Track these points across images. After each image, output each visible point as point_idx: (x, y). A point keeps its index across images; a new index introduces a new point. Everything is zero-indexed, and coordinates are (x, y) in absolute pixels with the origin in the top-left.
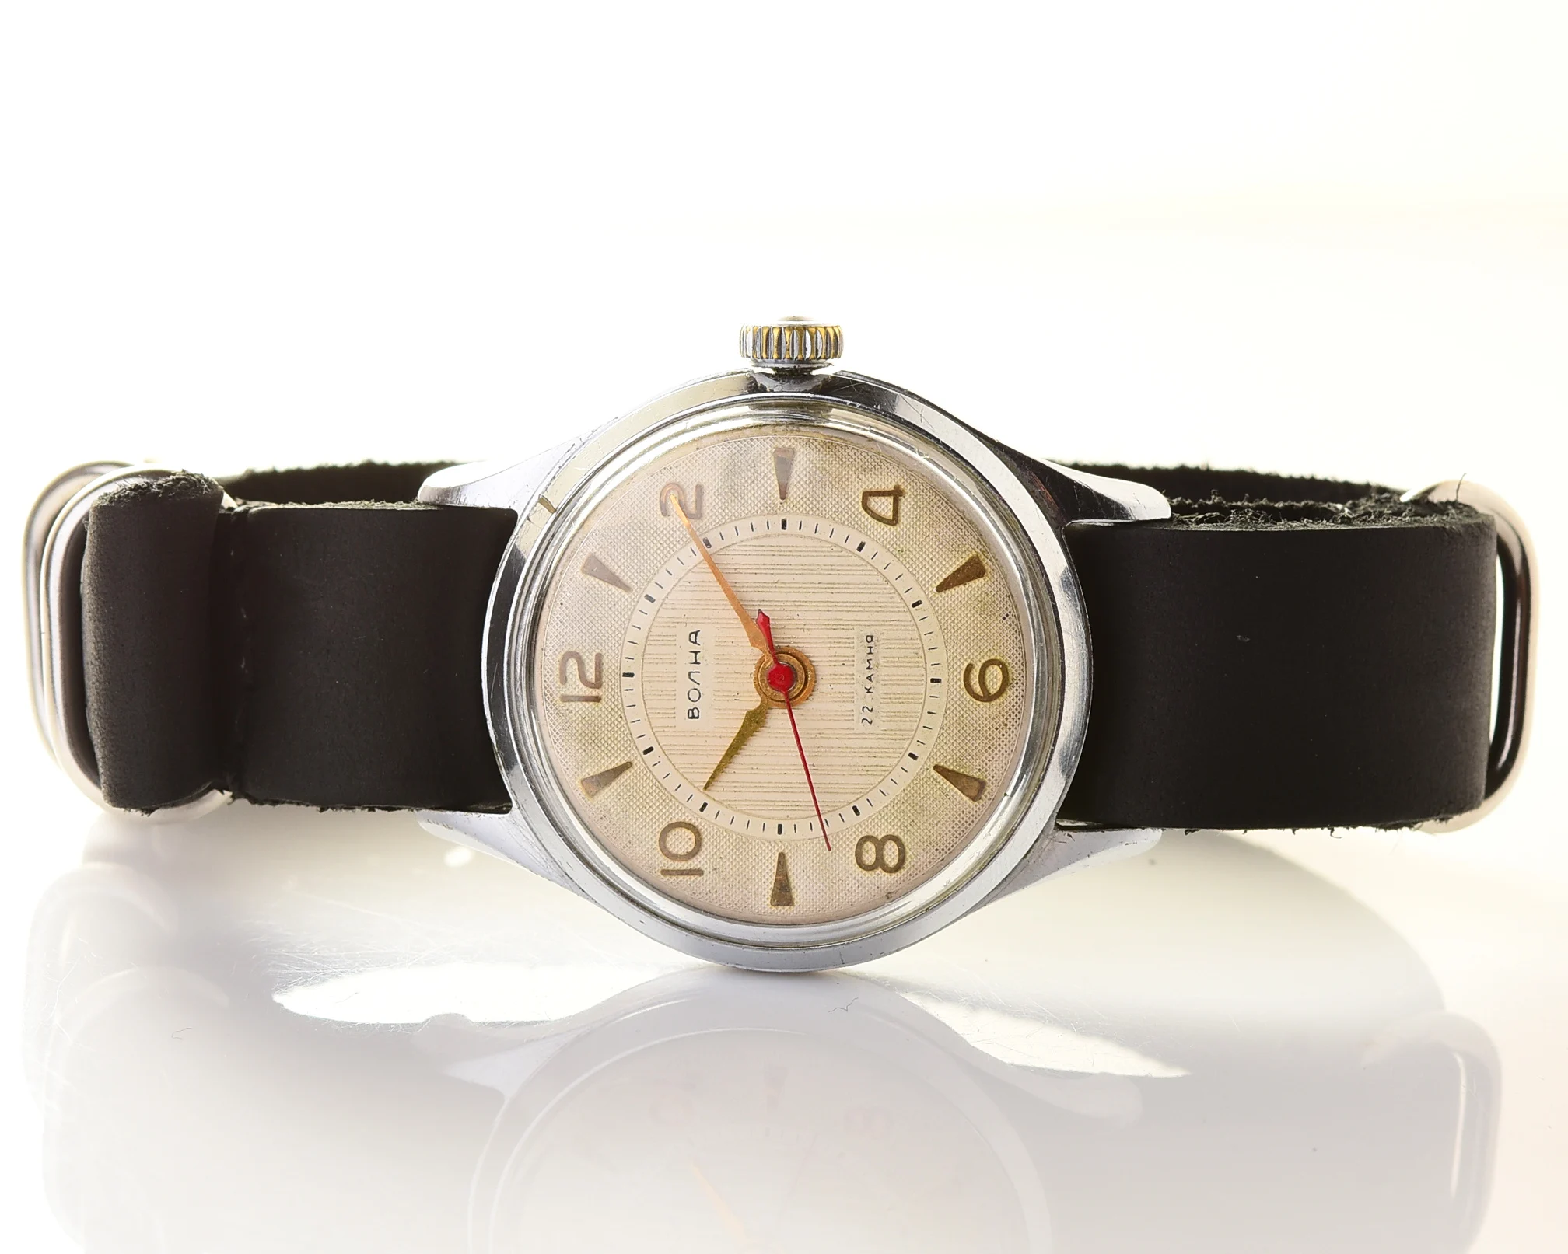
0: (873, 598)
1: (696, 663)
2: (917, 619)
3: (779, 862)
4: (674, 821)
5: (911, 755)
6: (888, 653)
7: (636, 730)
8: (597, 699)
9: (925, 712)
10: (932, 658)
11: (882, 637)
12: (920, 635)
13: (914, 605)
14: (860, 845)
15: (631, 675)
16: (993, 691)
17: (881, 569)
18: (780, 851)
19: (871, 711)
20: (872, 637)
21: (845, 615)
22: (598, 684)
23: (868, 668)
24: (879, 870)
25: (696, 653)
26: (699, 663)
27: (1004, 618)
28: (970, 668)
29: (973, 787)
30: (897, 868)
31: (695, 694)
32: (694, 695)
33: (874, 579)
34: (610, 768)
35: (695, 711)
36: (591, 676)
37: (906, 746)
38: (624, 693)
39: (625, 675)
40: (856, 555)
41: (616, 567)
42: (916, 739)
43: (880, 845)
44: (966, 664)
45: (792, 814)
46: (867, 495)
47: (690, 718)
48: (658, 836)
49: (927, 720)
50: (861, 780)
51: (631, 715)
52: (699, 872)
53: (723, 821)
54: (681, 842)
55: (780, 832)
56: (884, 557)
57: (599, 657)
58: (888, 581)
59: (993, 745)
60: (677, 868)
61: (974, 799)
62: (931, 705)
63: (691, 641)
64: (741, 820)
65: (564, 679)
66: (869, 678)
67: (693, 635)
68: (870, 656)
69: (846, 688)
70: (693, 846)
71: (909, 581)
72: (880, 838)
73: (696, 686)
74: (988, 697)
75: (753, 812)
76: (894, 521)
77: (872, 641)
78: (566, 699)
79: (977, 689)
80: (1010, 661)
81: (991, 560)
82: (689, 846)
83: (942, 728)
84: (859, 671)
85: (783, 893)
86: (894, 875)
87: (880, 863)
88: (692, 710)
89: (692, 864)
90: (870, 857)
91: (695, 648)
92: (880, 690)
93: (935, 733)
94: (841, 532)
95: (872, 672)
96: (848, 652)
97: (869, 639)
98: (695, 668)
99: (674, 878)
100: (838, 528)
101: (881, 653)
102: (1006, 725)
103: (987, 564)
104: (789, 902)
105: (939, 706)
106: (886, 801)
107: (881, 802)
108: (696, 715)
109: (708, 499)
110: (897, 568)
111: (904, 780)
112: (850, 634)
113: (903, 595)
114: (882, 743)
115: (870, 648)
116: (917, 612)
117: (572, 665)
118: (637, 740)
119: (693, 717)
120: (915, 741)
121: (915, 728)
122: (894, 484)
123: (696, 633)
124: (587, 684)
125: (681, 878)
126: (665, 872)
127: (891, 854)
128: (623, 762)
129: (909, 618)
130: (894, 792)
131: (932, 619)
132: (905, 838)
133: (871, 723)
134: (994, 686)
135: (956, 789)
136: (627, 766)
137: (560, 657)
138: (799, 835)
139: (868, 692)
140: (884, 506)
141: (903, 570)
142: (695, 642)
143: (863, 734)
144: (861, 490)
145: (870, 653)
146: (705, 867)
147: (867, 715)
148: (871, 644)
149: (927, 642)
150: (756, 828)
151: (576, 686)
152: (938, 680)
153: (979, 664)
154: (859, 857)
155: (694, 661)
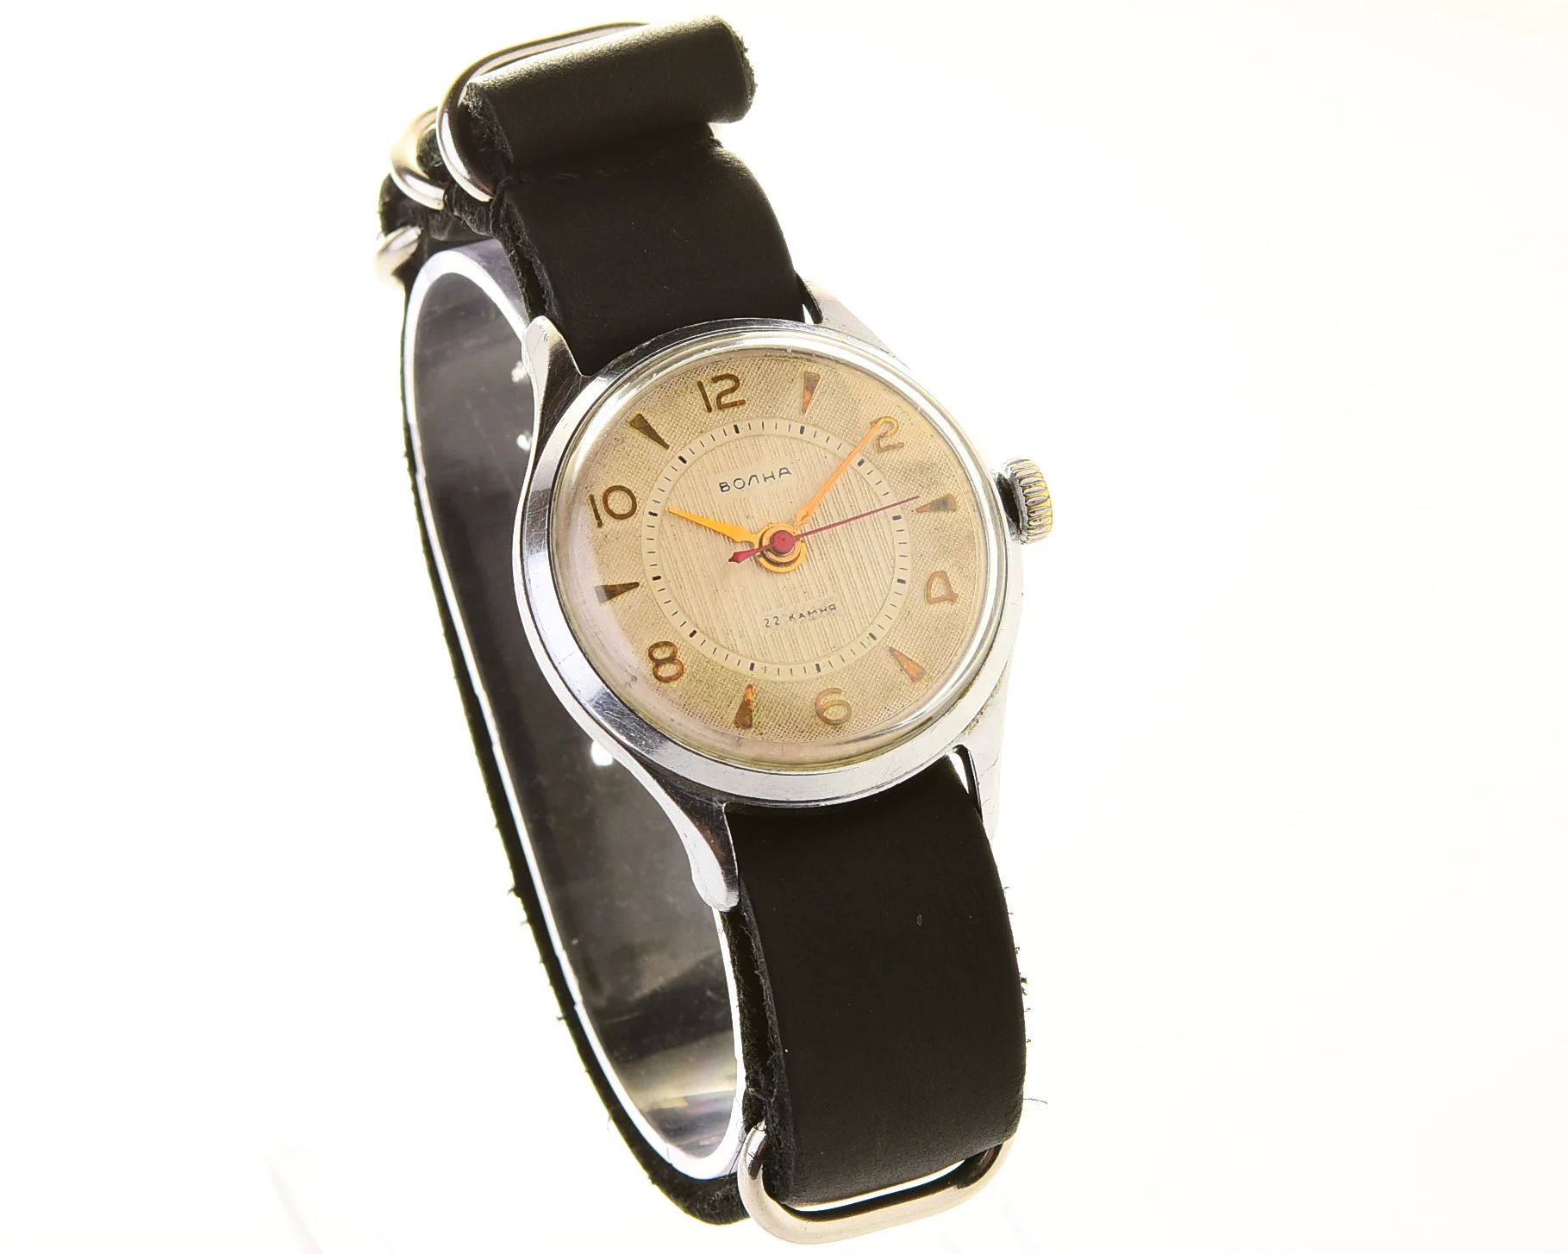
0: (864, 600)
1: (765, 479)
2: (860, 640)
3: (631, 584)
4: (634, 494)
5: (752, 665)
6: (826, 624)
7: (696, 445)
8: (710, 410)
9: (791, 666)
10: (834, 659)
11: (838, 617)
12: (848, 645)
13: (870, 634)
14: (667, 644)
15: (737, 432)
16: (824, 714)
17: (889, 601)
18: (639, 583)
19: (776, 624)
20: (834, 608)
21: (843, 583)
22: (721, 407)
23: (809, 613)
24: (651, 664)
25: (773, 476)
27: (885, 708)
28: (838, 691)
29: (745, 717)
30: (659, 678)
33: (879, 597)
34: (658, 433)
36: (724, 400)
37: (759, 659)
38: (721, 429)
39: (736, 426)
40: (893, 578)
42: (767, 665)
43: (672, 659)
44: (839, 687)
45: (672, 585)
46: (943, 574)
47: (720, 484)
48: (618, 484)
49: (785, 669)
50: (719, 631)
51: (706, 438)
52: (600, 524)
53: (647, 532)
54: (619, 503)
55: (655, 579)
56: (898, 601)
57: (742, 403)
59: (783, 725)
60: (597, 506)
61: (735, 722)
62: (798, 669)
63: (781, 470)
64: (652, 546)
65: (715, 380)
66: (802, 615)
67: (785, 471)
68: (819, 612)
69: (789, 600)
70: (620, 514)
71: (887, 625)
72: (678, 658)
74: (818, 712)
75: (663, 554)
77: (831, 609)
78: (700, 385)
79: (825, 701)
80: (854, 722)
81: (927, 686)
82: (618, 511)
83: (781, 683)
84: (804, 606)
86: (652, 677)
87: (658, 663)
89: (605, 517)
90: (659, 654)
91: (777, 475)
92: (795, 626)
93: (777, 679)
94: (906, 563)
95: (807, 616)
96: (815, 594)
97: (832, 607)
98: (761, 479)
99: (589, 500)
100: (910, 560)
101: (825, 619)
103: (922, 685)
104: (603, 600)
105: (799, 674)
106: (709, 655)
107: (707, 650)
108: (724, 489)
109: (893, 456)
110: (894, 612)
111: (731, 665)
112: (830, 591)
113: (876, 624)
114: (753, 639)
115: (826, 610)
116: (866, 639)
117: (728, 384)
118: (687, 448)
119: (722, 488)
120: (764, 665)
121: (775, 661)
122: (959, 594)
123: (788, 472)
124: (719, 397)
125: (591, 511)
126: (591, 498)
127: (667, 670)
128: (666, 442)
129: (859, 633)
130: (718, 659)
131: (863, 652)
132: (684, 678)
133: (767, 626)
134: (830, 714)
135: (738, 706)
136: (666, 446)
138: (657, 594)
139: (790, 618)
140: (938, 590)
141: (894, 617)
142: (780, 474)
143: (756, 623)
144: (944, 569)
145: (822, 611)
146: (606, 527)
147: (772, 621)
148: (828, 610)
149: (845, 652)
150: (649, 560)
151: (713, 391)
152: (819, 670)
153: (842, 698)
154: (657, 645)
155: (766, 476)
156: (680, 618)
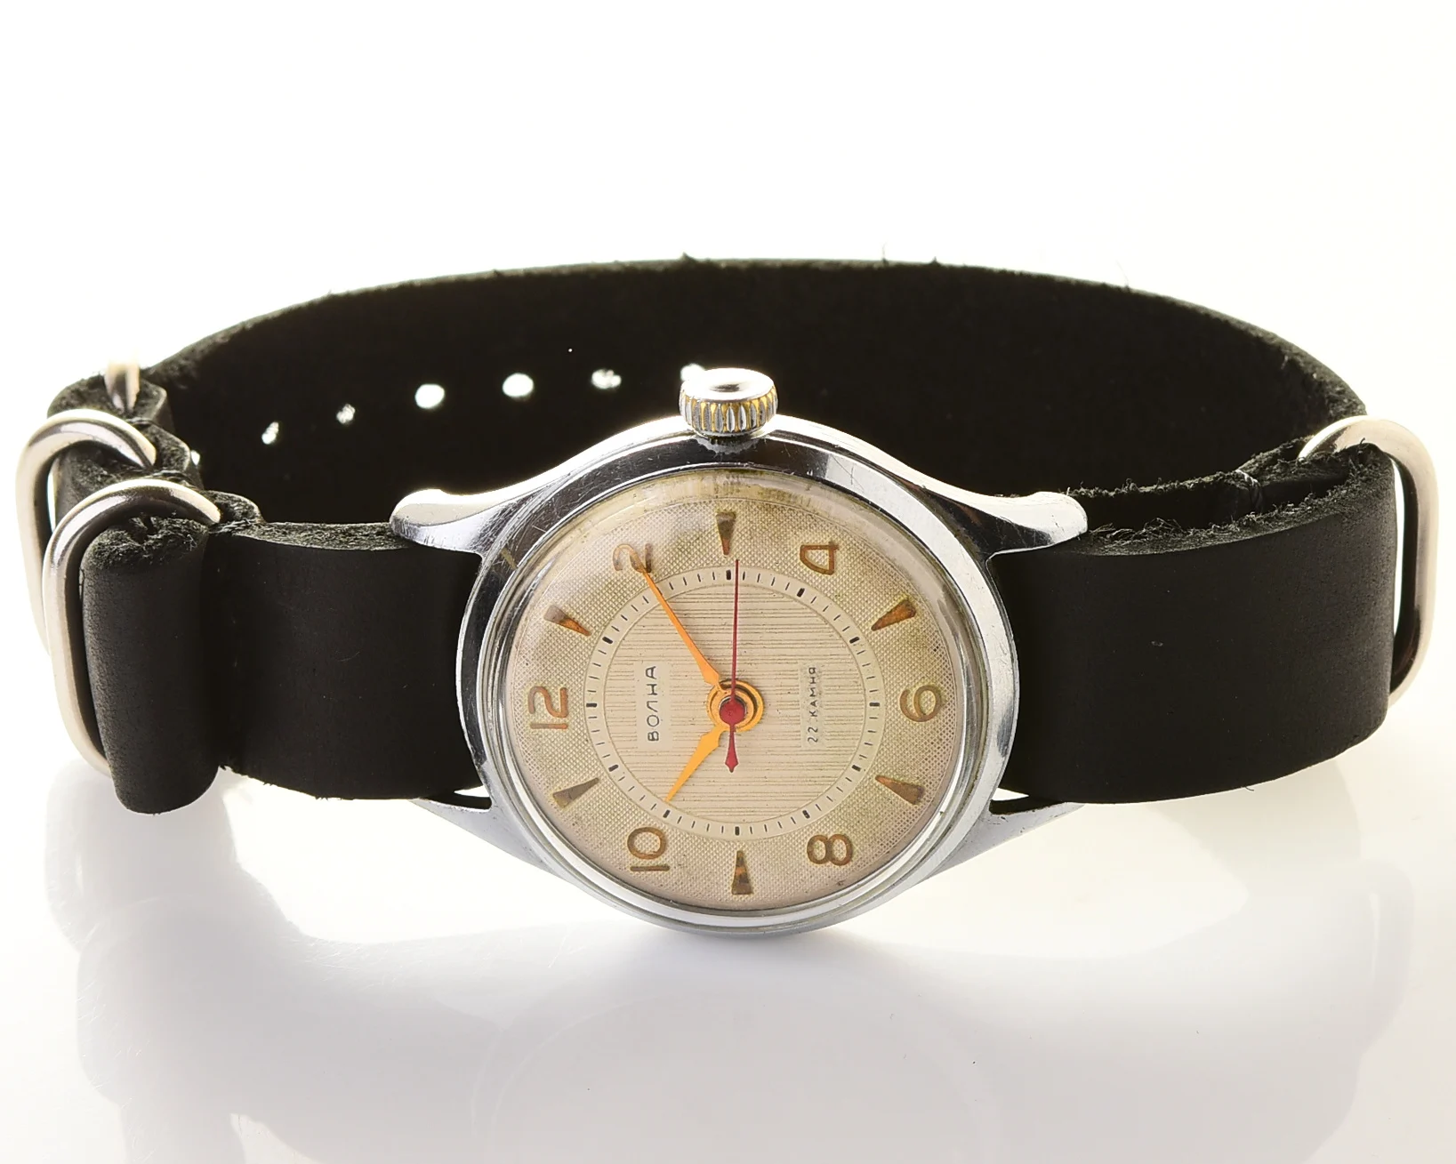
0: (814, 636)
1: (654, 694)
2: (855, 653)
3: (738, 859)
4: (640, 826)
5: (855, 768)
6: (830, 682)
7: (601, 751)
8: (565, 726)
9: (866, 730)
10: (869, 685)
11: (823, 669)
12: (858, 667)
13: (852, 641)
14: (811, 843)
15: (595, 705)
16: (928, 712)
17: (820, 611)
18: (738, 849)
19: (816, 731)
20: (814, 669)
21: (788, 651)
22: (564, 714)
23: (812, 695)
24: (829, 863)
25: (653, 686)
26: (656, 694)
27: (935, 650)
28: (906, 693)
29: (913, 793)
30: (846, 861)
31: (653, 718)
32: (653, 721)
33: (814, 620)
34: (579, 783)
35: (655, 735)
36: (558, 707)
37: (850, 759)
38: (589, 720)
39: (589, 705)
40: (796, 600)
41: (575, 614)
42: (859, 754)
43: (829, 843)
44: (902, 690)
45: (748, 818)
46: (804, 549)
47: (650, 740)
48: (626, 839)
49: (868, 738)
50: (809, 789)
51: (596, 739)
52: (666, 868)
53: (685, 825)
54: (648, 844)
55: (737, 834)
56: (822, 601)
57: (564, 691)
58: (827, 622)
59: (929, 756)
60: (645, 865)
61: (914, 803)
62: (871, 725)
64: (700, 825)
65: (533, 710)
66: (813, 704)
67: (650, 671)
68: (814, 685)
69: (793, 713)
70: (659, 846)
71: (846, 621)
72: (829, 836)
73: (655, 714)
74: (924, 718)
75: (712, 817)
76: (831, 571)
77: (814, 672)
78: (535, 726)
79: (913, 709)
80: (942, 686)
81: (921, 603)
82: (655, 847)
83: (882, 744)
84: (803, 696)
85: (742, 883)
86: (843, 867)
87: (830, 857)
88: (652, 734)
89: (660, 861)
90: (820, 853)
91: (652, 681)
92: (823, 713)
93: (876, 747)
94: (782, 581)
95: (815, 699)
96: (793, 683)
97: (812, 671)
98: (653, 698)
99: (642, 873)
100: (779, 578)
101: (824, 682)
102: (941, 740)
103: (918, 605)
104: (749, 892)
105: (879, 725)
106: (834, 806)
107: (828, 808)
108: (656, 738)
109: (658, 555)
110: (834, 610)
111: (849, 788)
112: (794, 667)
113: (842, 633)
114: (827, 758)
115: (813, 678)
116: (855, 647)
117: (540, 697)
118: (602, 760)
119: (653, 739)
120: (857, 756)
121: (856, 745)
122: (828, 540)
123: (652, 669)
124: (554, 713)
125: (649, 873)
126: (634, 869)
127: (840, 850)
128: (591, 779)
129: (848, 652)
130: (840, 798)
131: (869, 652)
132: (852, 837)
133: (816, 742)
134: (929, 707)
135: (896, 795)
136: (595, 781)
137: (528, 690)
138: (755, 836)
139: (813, 716)
140: (822, 558)
141: (840, 612)
142: (652, 677)
143: (810, 750)
144: (799, 545)
145: (813, 682)
146: (672, 863)
147: (812, 734)
148: (814, 675)
149: (865, 673)
150: (715, 831)
151: (544, 715)
152: (877, 705)
153: (914, 690)
154: (810, 853)
155: (651, 692)
156: (786, 821)
